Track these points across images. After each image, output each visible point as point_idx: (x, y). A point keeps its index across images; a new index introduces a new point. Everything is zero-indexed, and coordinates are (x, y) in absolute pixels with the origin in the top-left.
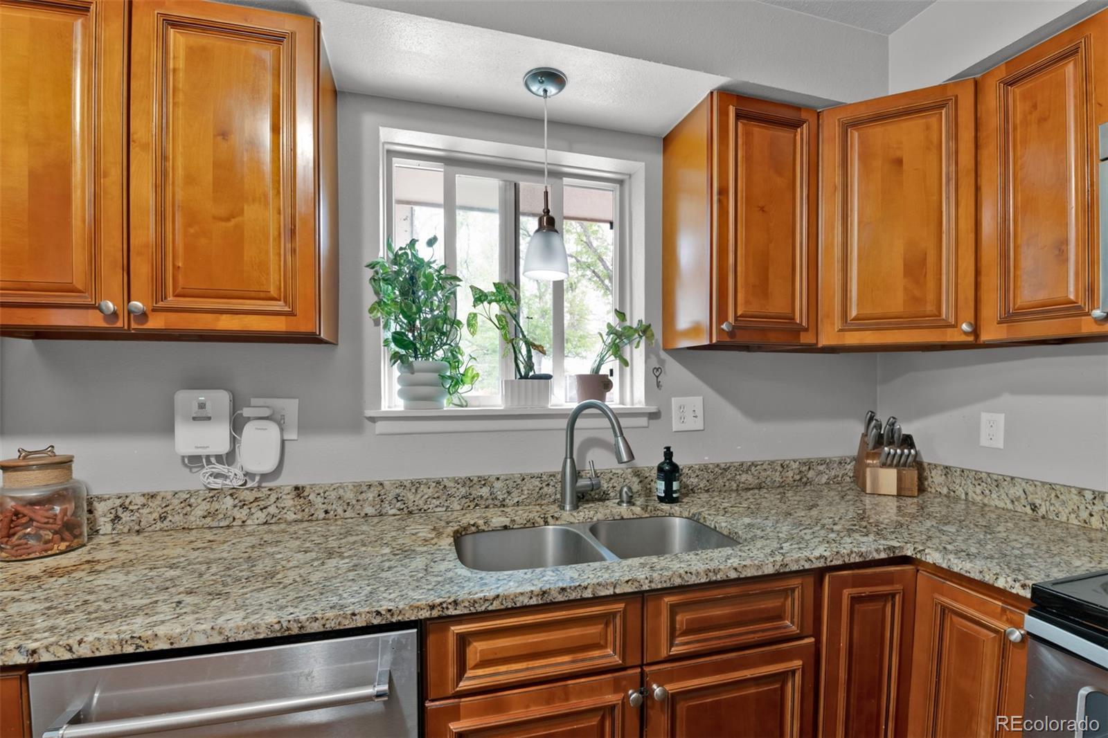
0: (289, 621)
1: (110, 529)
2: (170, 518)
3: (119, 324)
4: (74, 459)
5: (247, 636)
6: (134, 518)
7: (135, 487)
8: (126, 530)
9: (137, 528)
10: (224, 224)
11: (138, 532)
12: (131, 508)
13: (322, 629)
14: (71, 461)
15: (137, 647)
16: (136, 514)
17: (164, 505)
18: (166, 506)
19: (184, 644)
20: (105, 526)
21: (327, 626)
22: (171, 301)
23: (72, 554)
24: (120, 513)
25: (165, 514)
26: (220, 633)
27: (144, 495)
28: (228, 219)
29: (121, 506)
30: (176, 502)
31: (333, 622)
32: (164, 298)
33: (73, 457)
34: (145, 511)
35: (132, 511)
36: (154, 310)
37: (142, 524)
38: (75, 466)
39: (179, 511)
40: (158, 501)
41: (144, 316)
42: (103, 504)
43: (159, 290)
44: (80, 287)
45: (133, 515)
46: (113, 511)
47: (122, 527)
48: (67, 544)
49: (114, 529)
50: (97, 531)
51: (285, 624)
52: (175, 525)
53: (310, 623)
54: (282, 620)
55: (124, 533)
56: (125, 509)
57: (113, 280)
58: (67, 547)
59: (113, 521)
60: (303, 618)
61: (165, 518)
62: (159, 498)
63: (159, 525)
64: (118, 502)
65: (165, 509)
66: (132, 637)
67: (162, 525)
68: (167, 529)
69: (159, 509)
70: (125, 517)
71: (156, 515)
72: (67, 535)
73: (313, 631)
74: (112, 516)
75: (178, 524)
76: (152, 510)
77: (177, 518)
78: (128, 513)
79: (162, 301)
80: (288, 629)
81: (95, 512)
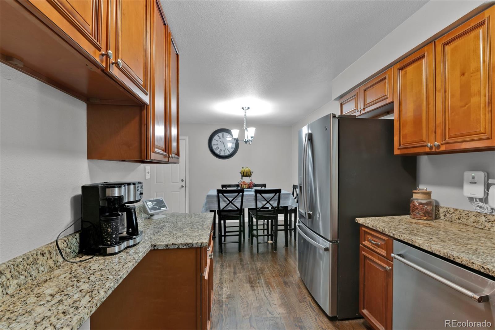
0: (450, 254)
1: (443, 218)
2: (461, 219)
3: (433, 150)
4: (432, 193)
5: (438, 253)
6: (450, 216)
7: (452, 206)
8: (448, 220)
9: (451, 220)
10: (463, 108)
11: (451, 221)
12: (450, 212)
13: (460, 263)
14: (431, 193)
15: (412, 243)
16: (451, 215)
17: (460, 214)
18: (461, 215)
19: (421, 247)
20: (442, 218)
21: (463, 262)
22: (448, 140)
23: (427, 221)
24: (446, 214)
25: (460, 218)
26: (431, 248)
27: (453, 209)
28: (465, 106)
29: (447, 211)
30: (464, 214)
31: (465, 262)
32: (445, 140)
33: (431, 192)
34: (454, 215)
35: (450, 214)
36: (442, 144)
37: (453, 219)
38: (432, 195)
39: (465, 217)
40: (458, 212)
41: (439, 147)
42: (442, 209)
43: (444, 137)
44: (424, 140)
45: (450, 215)
46: (444, 212)
47: (446, 218)
48: (426, 218)
49: (444, 218)
50: (440, 218)
51: (449, 255)
52: (463, 223)
53: (457, 258)
54: (448, 253)
55: (447, 221)
56: (448, 212)
57: (432, 137)
58: (427, 219)
59: (444, 215)
60: (455, 255)
61: (460, 219)
62: (458, 211)
63: (458, 221)
64: (446, 210)
65: (460, 216)
66: (411, 240)
67: (459, 221)
68: (460, 223)
69: (458, 215)
70: (448, 215)
71: (457, 217)
72: (427, 215)
73: (457, 262)
74: (444, 214)
75: (464, 222)
76: (456, 215)
77: (464, 220)
78: (448, 214)
79: (444, 141)
80: (450, 257)
81: (440, 211)
